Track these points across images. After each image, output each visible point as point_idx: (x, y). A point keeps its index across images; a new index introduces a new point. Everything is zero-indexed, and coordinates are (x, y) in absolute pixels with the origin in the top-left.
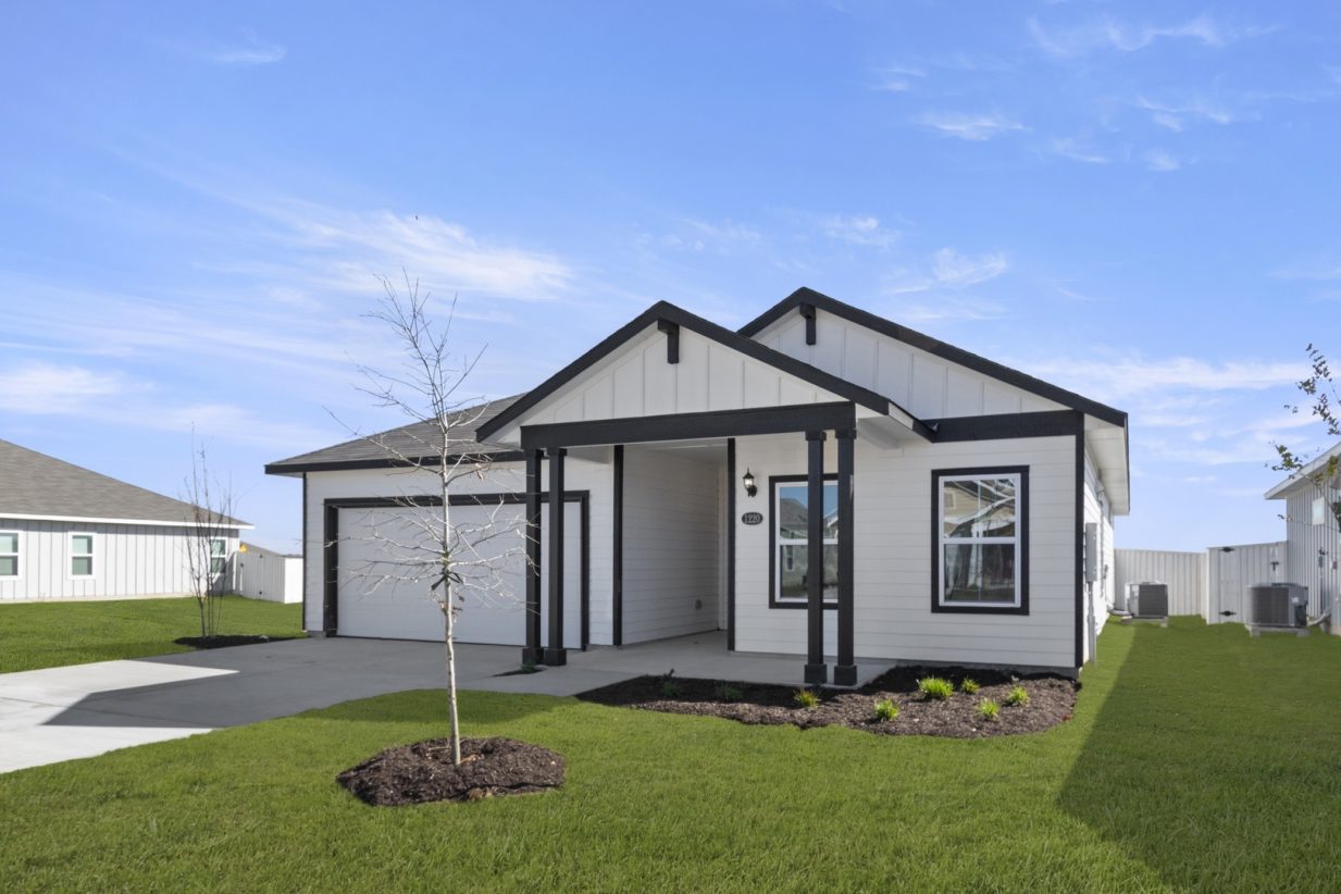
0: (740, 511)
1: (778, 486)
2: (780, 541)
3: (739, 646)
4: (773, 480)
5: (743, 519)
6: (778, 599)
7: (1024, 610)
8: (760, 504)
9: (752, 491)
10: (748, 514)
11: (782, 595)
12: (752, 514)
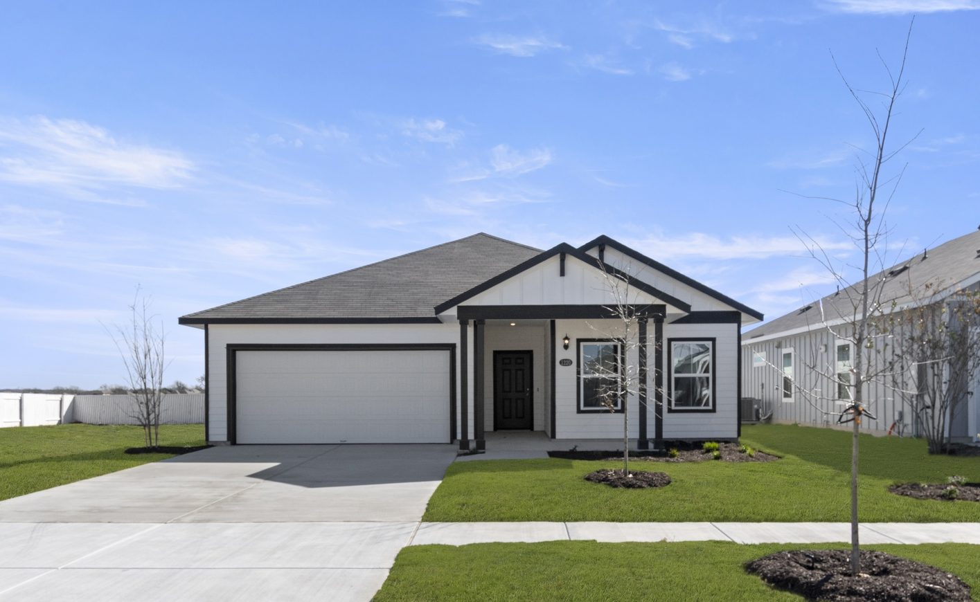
0: (559, 357)
1: (582, 344)
2: (583, 376)
3: (558, 436)
4: (579, 341)
5: (560, 362)
6: (582, 408)
7: (714, 410)
8: (571, 354)
9: (566, 347)
10: (563, 360)
11: (585, 405)
12: (566, 360)
